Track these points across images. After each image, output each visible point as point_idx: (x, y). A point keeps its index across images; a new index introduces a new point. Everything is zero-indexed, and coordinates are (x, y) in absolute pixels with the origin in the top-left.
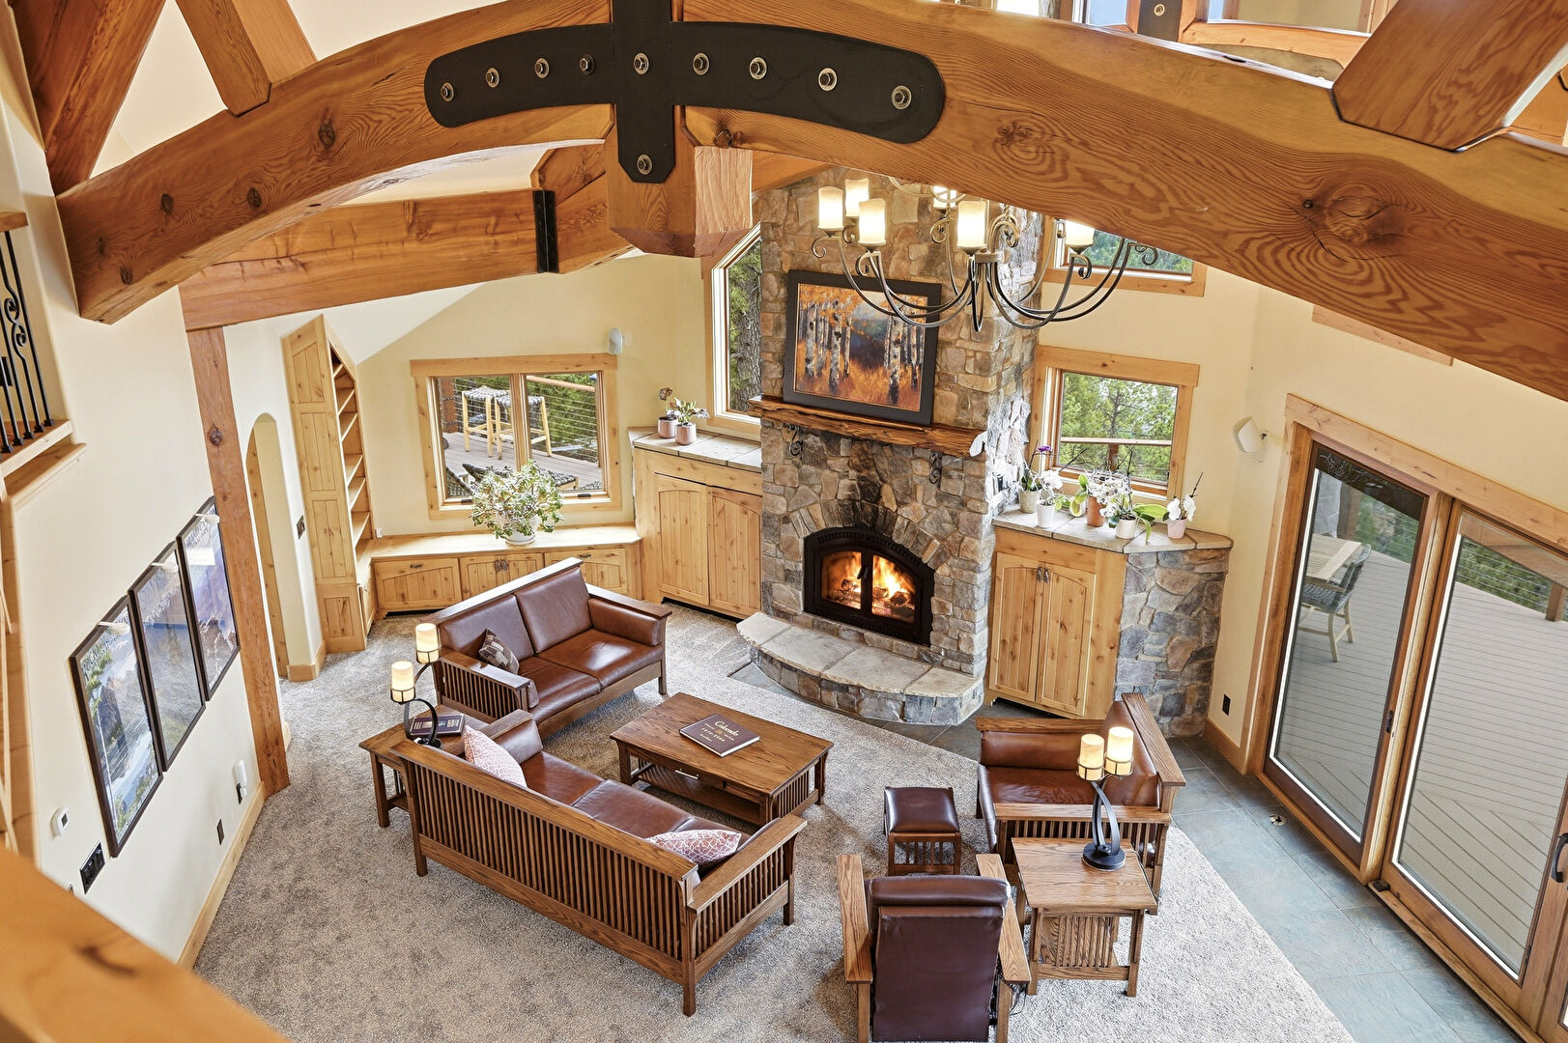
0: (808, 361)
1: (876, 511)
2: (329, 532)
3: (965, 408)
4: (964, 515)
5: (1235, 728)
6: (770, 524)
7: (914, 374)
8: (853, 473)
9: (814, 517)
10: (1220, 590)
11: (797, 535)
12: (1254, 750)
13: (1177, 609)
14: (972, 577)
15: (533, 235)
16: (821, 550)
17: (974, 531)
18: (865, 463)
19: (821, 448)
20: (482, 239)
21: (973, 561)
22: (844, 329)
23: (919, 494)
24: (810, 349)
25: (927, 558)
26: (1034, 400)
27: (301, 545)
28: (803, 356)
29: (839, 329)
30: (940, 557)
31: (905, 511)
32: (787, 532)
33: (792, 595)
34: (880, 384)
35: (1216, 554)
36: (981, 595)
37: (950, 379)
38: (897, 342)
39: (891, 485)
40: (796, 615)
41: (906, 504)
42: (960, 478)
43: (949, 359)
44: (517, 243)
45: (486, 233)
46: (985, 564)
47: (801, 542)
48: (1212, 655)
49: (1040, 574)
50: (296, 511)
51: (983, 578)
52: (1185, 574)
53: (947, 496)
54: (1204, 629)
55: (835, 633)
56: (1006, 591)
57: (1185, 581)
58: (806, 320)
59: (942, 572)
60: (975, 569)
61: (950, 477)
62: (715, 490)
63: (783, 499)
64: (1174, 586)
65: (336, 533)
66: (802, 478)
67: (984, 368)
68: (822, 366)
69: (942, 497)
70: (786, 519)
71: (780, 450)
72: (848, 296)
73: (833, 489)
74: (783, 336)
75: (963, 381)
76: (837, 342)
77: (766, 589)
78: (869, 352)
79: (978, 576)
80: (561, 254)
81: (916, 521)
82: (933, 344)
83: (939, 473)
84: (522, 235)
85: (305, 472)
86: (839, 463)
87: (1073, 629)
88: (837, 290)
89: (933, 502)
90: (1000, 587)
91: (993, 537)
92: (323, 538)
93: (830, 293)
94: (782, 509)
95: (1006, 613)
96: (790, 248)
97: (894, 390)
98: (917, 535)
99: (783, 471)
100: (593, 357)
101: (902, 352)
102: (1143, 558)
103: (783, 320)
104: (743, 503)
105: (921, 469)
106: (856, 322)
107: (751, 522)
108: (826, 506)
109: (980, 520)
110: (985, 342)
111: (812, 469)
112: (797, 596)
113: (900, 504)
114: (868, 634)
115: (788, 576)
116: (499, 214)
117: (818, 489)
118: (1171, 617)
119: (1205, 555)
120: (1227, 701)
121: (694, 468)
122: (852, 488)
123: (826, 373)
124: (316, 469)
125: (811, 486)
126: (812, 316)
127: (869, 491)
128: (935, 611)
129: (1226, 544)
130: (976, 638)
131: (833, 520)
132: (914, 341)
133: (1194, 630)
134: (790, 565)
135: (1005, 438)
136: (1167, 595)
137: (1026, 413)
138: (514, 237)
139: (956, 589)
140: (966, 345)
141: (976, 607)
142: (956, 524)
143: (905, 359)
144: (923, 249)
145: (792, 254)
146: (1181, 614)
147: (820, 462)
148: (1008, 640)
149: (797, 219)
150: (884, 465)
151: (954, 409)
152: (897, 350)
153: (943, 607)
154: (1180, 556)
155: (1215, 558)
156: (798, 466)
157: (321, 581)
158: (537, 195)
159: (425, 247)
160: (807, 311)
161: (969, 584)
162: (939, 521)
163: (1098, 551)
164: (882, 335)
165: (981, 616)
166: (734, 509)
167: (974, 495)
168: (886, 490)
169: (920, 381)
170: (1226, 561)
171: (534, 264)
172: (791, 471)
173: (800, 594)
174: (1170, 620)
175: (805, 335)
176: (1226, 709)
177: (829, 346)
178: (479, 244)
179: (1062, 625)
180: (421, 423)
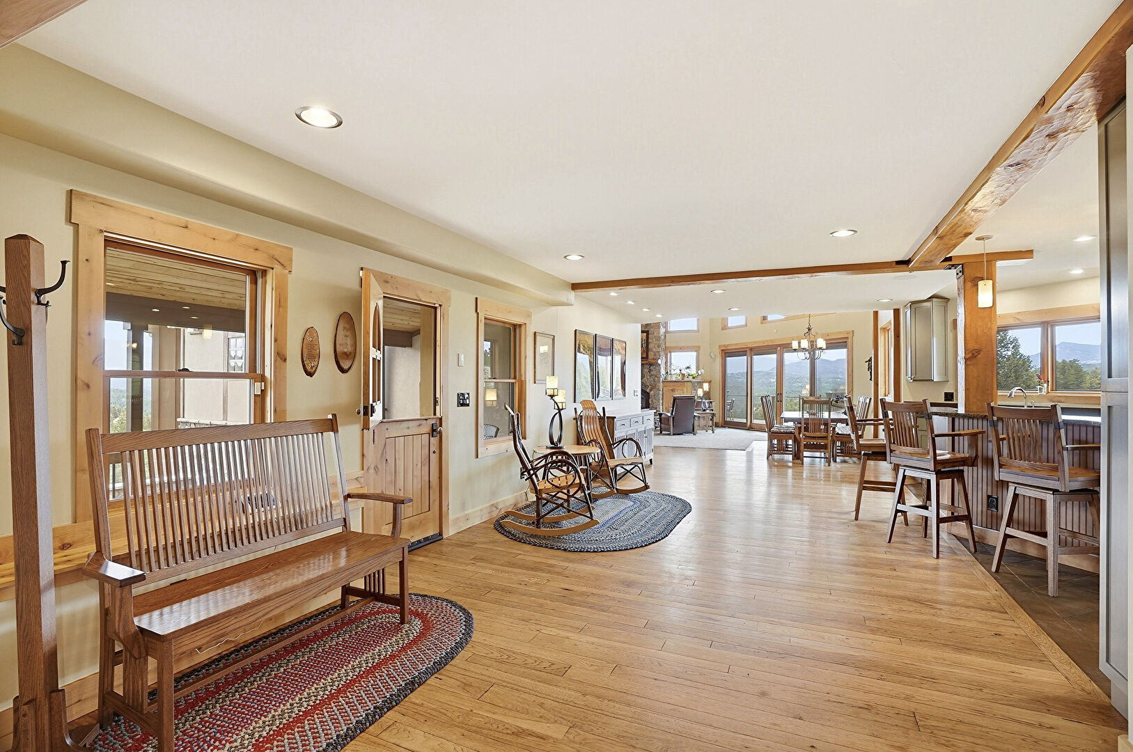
4: (656, 379)
12: (723, 420)
14: (659, 392)
17: (659, 382)
21: (659, 388)
23: (645, 376)
25: (648, 391)
26: (666, 358)
30: (651, 390)
36: (661, 396)
37: (652, 350)
42: (655, 370)
43: (651, 346)
46: (661, 390)
53: (652, 375)
56: (666, 396)
59: (652, 393)
67: (659, 346)
81: (645, 382)
82: (648, 343)
83: (650, 371)
89: (649, 377)
91: (662, 384)
95: (666, 401)
98: (645, 386)
102: (695, 383)
105: (646, 370)
109: (660, 379)
110: (659, 341)
128: (650, 402)
129: (710, 381)
130: (660, 407)
135: (663, 363)
137: (666, 361)
139: (655, 396)
140: (655, 342)
142: (654, 381)
151: (653, 356)
162: (650, 381)
163: (686, 383)
165: (661, 401)
167: (658, 374)
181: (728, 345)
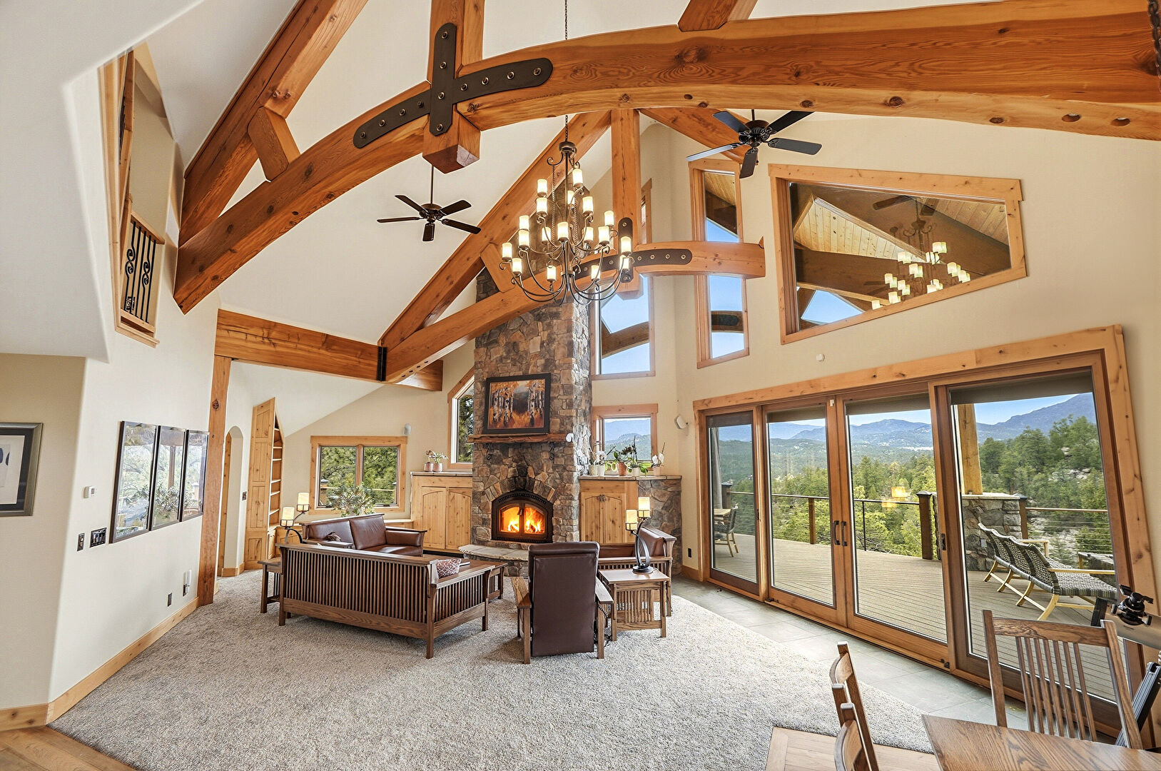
0: (494, 415)
1: (525, 481)
2: (258, 503)
3: (563, 425)
4: (565, 473)
5: (694, 563)
6: (476, 497)
7: (541, 412)
8: (514, 464)
9: (496, 490)
10: (680, 500)
11: (489, 500)
12: (705, 568)
13: (662, 509)
14: (570, 503)
15: (376, 364)
16: (499, 505)
17: (570, 480)
18: (520, 458)
19: (500, 455)
20: (355, 358)
21: (571, 495)
22: (510, 399)
23: (545, 468)
24: (496, 410)
25: (549, 499)
26: (592, 429)
27: (243, 505)
28: (492, 413)
29: (508, 399)
30: (555, 498)
31: (539, 477)
32: (484, 499)
33: (485, 531)
34: (526, 419)
35: (675, 482)
36: (575, 511)
37: (556, 413)
38: (533, 400)
39: (532, 466)
40: (488, 541)
41: (539, 474)
42: (563, 456)
43: (556, 404)
44: (369, 365)
45: (356, 357)
46: (576, 497)
47: (491, 503)
48: (680, 532)
49: (600, 499)
50: (244, 488)
51: (575, 503)
52: (663, 491)
53: (557, 466)
54: (675, 519)
55: (507, 547)
56: (586, 511)
57: (664, 495)
58: (494, 397)
59: (557, 504)
60: (572, 499)
61: (558, 457)
62: (451, 490)
63: (482, 484)
64: (659, 497)
65: (262, 504)
66: (492, 471)
67: (570, 405)
68: (501, 415)
69: (554, 468)
70: (483, 493)
71: (481, 460)
72: (511, 384)
73: (506, 473)
74: (483, 408)
75: (562, 413)
76: (507, 404)
77: (474, 530)
78: (520, 405)
79: (573, 502)
80: (387, 372)
81: (543, 481)
82: (548, 399)
83: (553, 457)
84: (372, 362)
85: (252, 472)
86: (507, 461)
87: (618, 523)
88: (507, 383)
89: (551, 470)
90: (584, 508)
91: (578, 484)
92: (254, 506)
93: (505, 384)
94: (481, 489)
95: (586, 521)
96: (487, 370)
97: (532, 420)
98: (545, 488)
99: (482, 470)
100: (397, 437)
101: (535, 404)
102: (645, 483)
103: (484, 401)
104: (463, 493)
105: (545, 456)
106: (515, 395)
107: (467, 501)
108: (502, 483)
109: (572, 475)
110: (570, 394)
111: (496, 466)
112: (488, 531)
113: (536, 474)
114: (522, 544)
115: (484, 522)
116: (363, 351)
117: (498, 475)
118: (660, 513)
119: (671, 482)
120: (690, 550)
121: (440, 480)
122: (514, 471)
123: (502, 419)
124: (257, 470)
125: (495, 475)
126: (496, 396)
127: (522, 471)
128: (554, 524)
129: (679, 477)
130: (574, 534)
131: (505, 489)
132: (540, 398)
133: (670, 520)
134: (485, 516)
135: (581, 440)
136: (657, 502)
137: (590, 435)
138: (367, 362)
139: (564, 511)
140: (562, 398)
141: (573, 518)
142: (561, 478)
143: (537, 406)
144: (543, 361)
145: (487, 372)
146: (663, 512)
147: (499, 462)
148: (589, 534)
149: (490, 358)
150: (529, 457)
151: (558, 426)
152: (533, 403)
153: (558, 521)
154: (661, 483)
155: (675, 484)
156: (489, 466)
157: (249, 529)
158: (380, 348)
159: (329, 354)
160: (494, 394)
161: (570, 506)
162: (554, 479)
163: (626, 482)
164: (527, 398)
165: (576, 522)
166: (459, 497)
167: (569, 463)
168: (530, 468)
169: (543, 415)
170: (680, 486)
171: (375, 377)
172: (486, 469)
173: (490, 530)
174: (660, 514)
175: (493, 404)
176: (690, 556)
177: (504, 407)
178: (352, 360)
179: (613, 521)
180: (312, 465)
181: (710, 401)
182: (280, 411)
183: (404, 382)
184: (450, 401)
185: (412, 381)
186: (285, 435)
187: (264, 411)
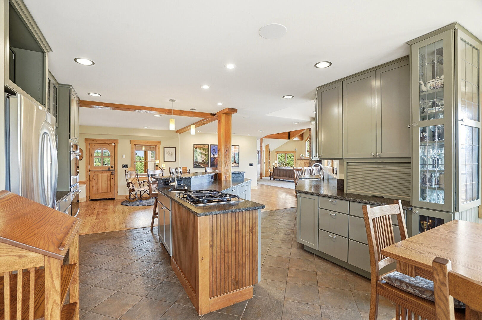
2: (267, 165)
15: (288, 136)
27: (264, 164)
80: (290, 137)
94: (311, 162)
100: (294, 151)
116: (285, 134)
121: (303, 161)
124: (267, 158)
138: (286, 136)
157: (266, 169)
158: (288, 133)
166: (307, 164)
171: (288, 139)
178: (283, 136)
182: (270, 147)
183: (294, 139)
184: (305, 143)
185: (296, 139)
186: (271, 151)
187: (267, 146)
